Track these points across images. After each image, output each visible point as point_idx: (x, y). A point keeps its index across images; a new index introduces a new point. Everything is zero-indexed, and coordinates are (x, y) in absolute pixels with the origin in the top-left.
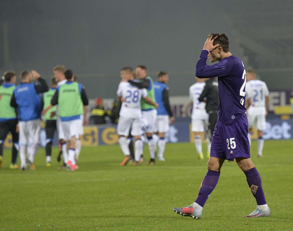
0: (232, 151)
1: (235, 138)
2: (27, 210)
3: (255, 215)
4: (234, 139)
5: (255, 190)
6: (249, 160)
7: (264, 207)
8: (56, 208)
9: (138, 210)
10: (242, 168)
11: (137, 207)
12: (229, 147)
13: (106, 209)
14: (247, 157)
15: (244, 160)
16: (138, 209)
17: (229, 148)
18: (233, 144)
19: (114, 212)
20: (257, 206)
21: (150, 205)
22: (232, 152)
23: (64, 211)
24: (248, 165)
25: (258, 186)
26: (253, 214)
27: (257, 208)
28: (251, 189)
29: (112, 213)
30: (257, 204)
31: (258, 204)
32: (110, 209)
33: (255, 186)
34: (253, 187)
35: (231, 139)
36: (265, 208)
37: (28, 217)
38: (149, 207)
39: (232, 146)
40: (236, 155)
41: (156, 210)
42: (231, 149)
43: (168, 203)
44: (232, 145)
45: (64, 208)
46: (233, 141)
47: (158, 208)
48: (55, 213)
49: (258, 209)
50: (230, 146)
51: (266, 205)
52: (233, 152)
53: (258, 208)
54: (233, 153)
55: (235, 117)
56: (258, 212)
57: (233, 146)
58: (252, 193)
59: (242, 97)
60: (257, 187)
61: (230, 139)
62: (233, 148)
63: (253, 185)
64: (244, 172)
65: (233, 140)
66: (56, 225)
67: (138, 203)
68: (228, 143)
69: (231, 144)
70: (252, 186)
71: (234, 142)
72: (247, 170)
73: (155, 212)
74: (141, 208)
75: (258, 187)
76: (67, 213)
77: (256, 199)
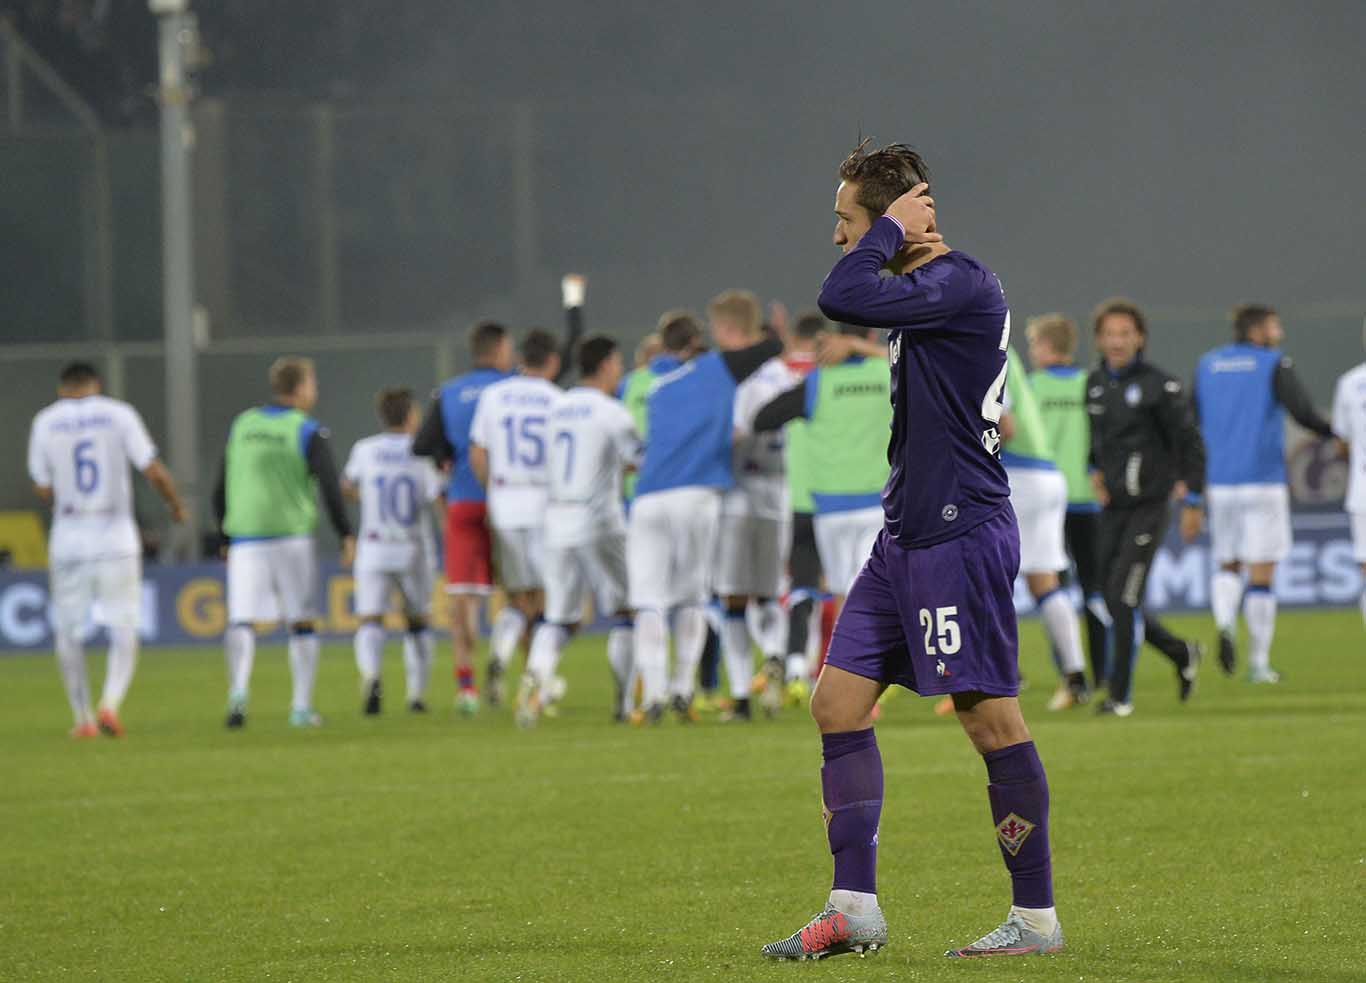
0: (943, 664)
1: (958, 610)
2: (619, 896)
3: (1002, 950)
4: (952, 610)
5: (1019, 840)
6: (1010, 708)
7: (1041, 920)
8: (738, 889)
9: (1085, 900)
10: (975, 736)
11: (1080, 885)
12: (930, 645)
13: (950, 894)
14: (999, 693)
15: (989, 701)
16: (1083, 896)
17: (931, 651)
18: (948, 631)
19: (984, 907)
20: (1013, 907)
21: (1136, 877)
22: (941, 667)
23: (772, 901)
24: (1007, 729)
25: (1034, 826)
26: (990, 942)
27: (1009, 921)
28: (1003, 831)
29: (978, 912)
30: (1012, 899)
31: (1017, 902)
32: (967, 897)
33: (1020, 821)
34: (1012, 824)
35: (942, 612)
36: (1046, 921)
37: (625, 926)
38: (1134, 886)
39: (942, 642)
40: (961, 680)
41: (1161, 899)
42: (940, 654)
43: (1212, 870)
44: (944, 639)
45: (770, 891)
46: (950, 622)
47: (1172, 891)
48: (735, 909)
49: (1014, 924)
50: (934, 641)
51: (1050, 913)
52: (946, 669)
53: (1016, 919)
54: (948, 673)
55: (956, 513)
56: (1014, 937)
57: (949, 643)
58: (1000, 850)
59: (989, 425)
60: (1029, 826)
61: (938, 610)
62: (948, 650)
63: (1012, 817)
64: (981, 757)
65: (948, 618)
66: (739, 962)
67: (1083, 868)
68: (925, 628)
69: (939, 634)
70: (1006, 821)
71: (954, 627)
72: (997, 747)
73: (1157, 909)
74: (1096, 891)
75: (1034, 830)
76: (784, 911)
77: (1013, 877)
